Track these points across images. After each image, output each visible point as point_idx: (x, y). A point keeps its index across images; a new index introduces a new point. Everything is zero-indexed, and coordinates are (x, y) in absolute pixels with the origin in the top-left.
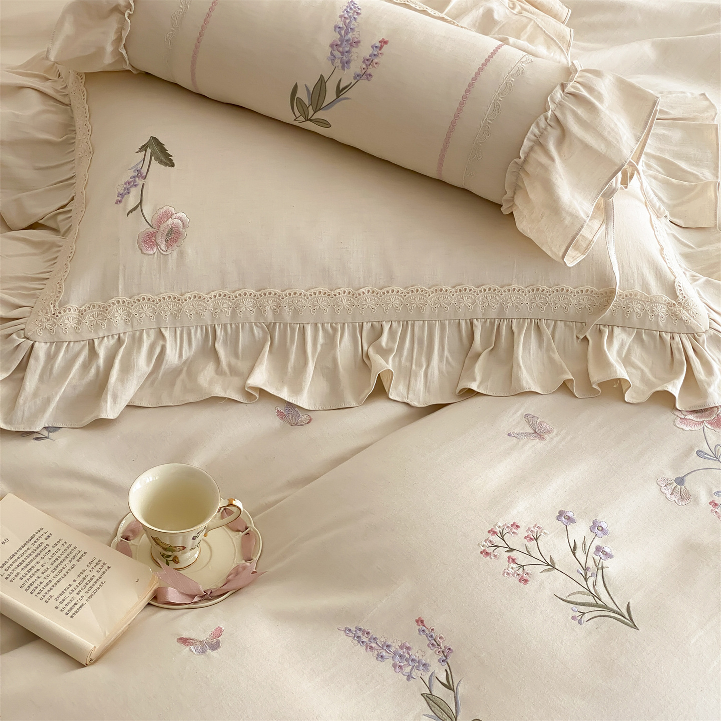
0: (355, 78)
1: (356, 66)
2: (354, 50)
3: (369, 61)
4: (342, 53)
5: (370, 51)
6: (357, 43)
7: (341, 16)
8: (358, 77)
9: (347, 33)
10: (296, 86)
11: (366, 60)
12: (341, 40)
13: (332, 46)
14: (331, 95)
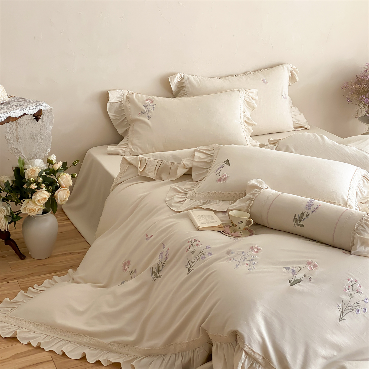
0: (312, 212)
1: (312, 209)
2: (312, 206)
3: (316, 208)
4: (309, 207)
5: (316, 206)
6: (313, 205)
7: (309, 200)
8: (313, 212)
9: (311, 203)
10: (296, 215)
11: (315, 208)
12: (309, 204)
13: (306, 205)
14: (305, 216)
